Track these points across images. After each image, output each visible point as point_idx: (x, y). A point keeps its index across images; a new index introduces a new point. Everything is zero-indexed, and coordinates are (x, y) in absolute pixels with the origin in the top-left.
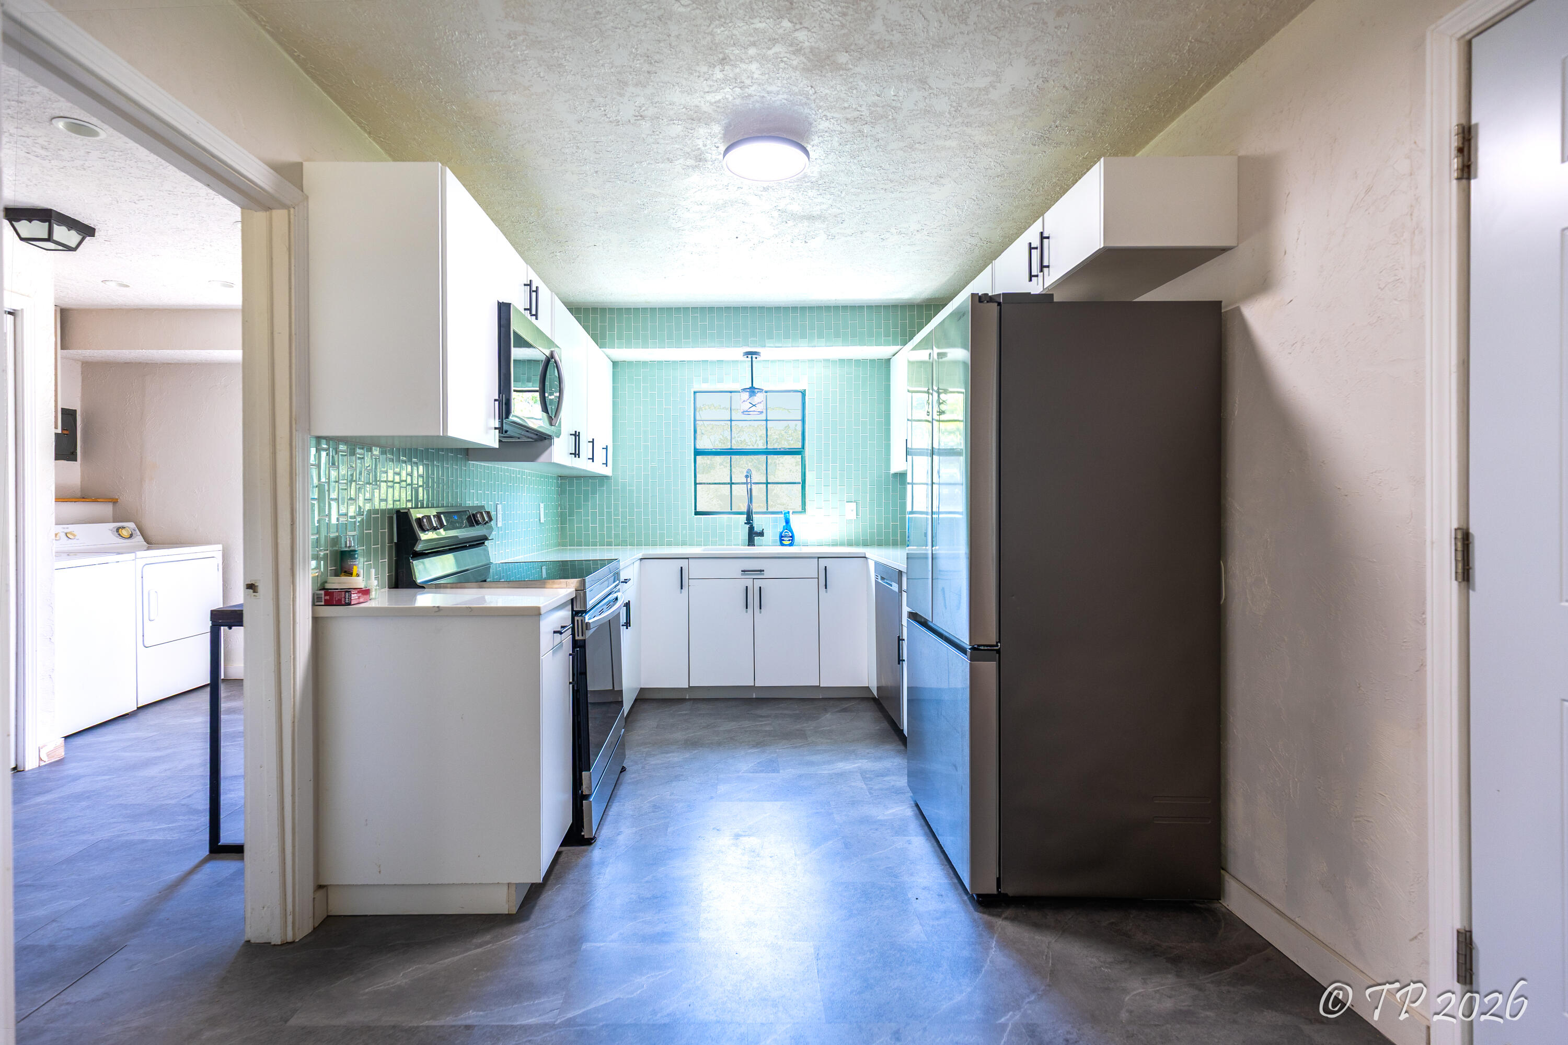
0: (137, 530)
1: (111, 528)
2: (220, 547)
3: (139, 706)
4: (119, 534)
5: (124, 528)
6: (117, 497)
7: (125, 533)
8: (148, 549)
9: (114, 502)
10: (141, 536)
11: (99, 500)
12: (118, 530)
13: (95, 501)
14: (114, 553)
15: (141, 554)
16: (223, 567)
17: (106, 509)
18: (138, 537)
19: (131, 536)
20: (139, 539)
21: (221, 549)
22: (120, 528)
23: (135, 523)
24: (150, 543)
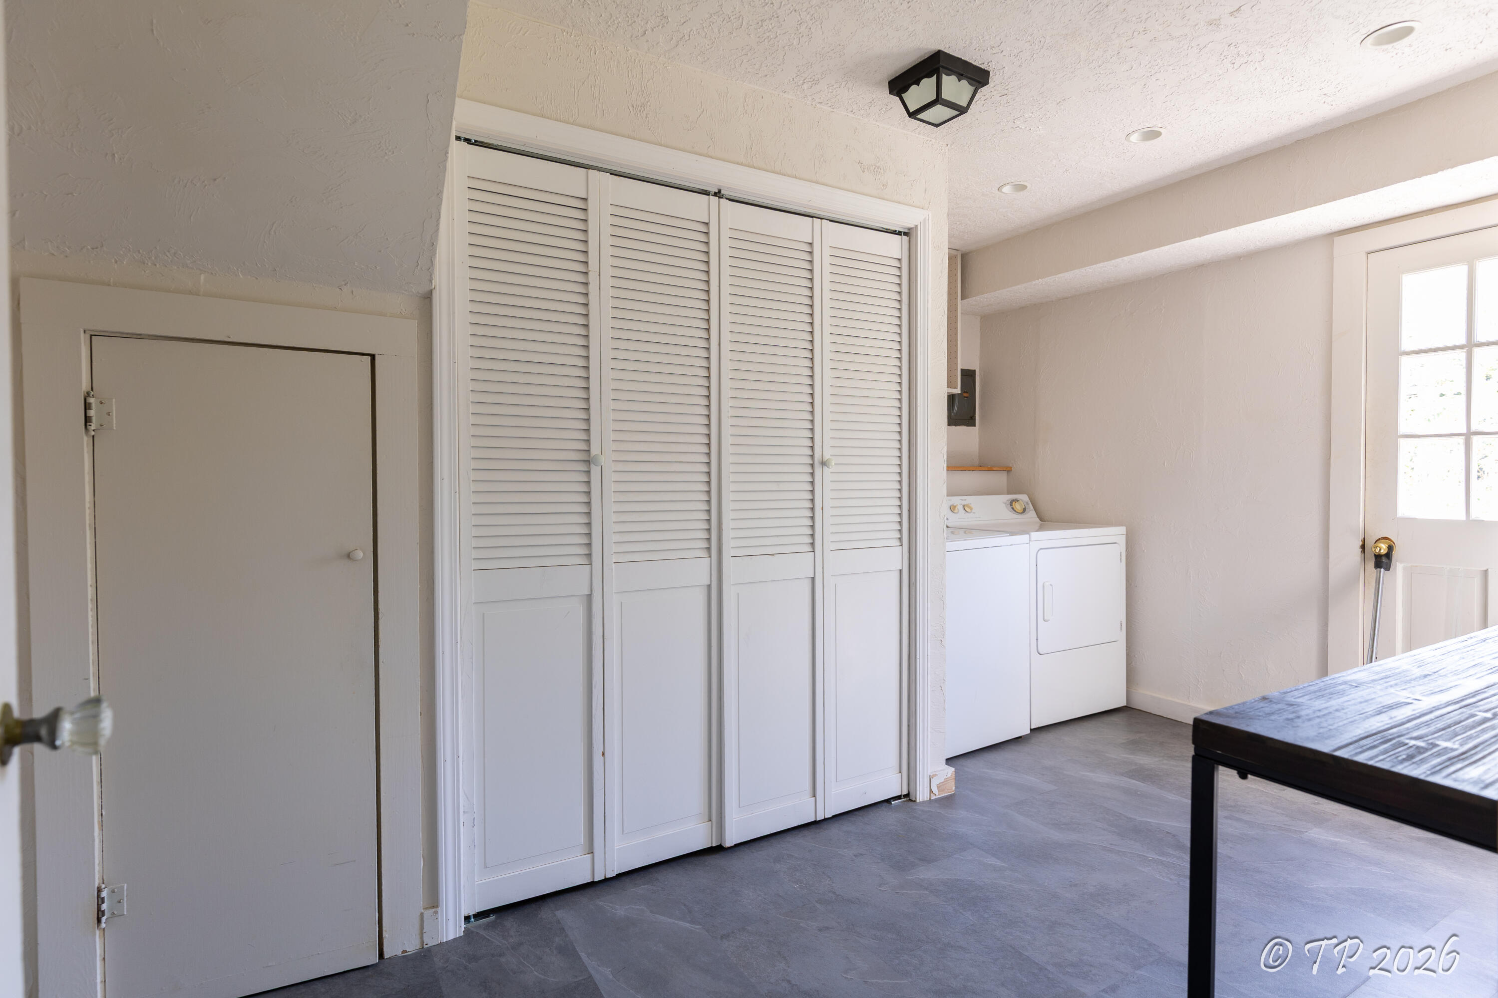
0: (1031, 505)
1: (1005, 501)
2: (1122, 530)
3: (1032, 728)
4: (1013, 508)
5: (1018, 501)
6: (1011, 465)
7: (1018, 507)
8: (1041, 529)
9: (1008, 470)
10: (1034, 511)
11: (995, 469)
12: (1012, 502)
13: (990, 469)
14: (1006, 532)
15: (1035, 535)
16: (1127, 556)
17: (1000, 479)
18: (1031, 512)
19: (1024, 510)
20: (1032, 514)
21: (1125, 533)
22: (1014, 500)
23: (1029, 497)
24: (1045, 521)
